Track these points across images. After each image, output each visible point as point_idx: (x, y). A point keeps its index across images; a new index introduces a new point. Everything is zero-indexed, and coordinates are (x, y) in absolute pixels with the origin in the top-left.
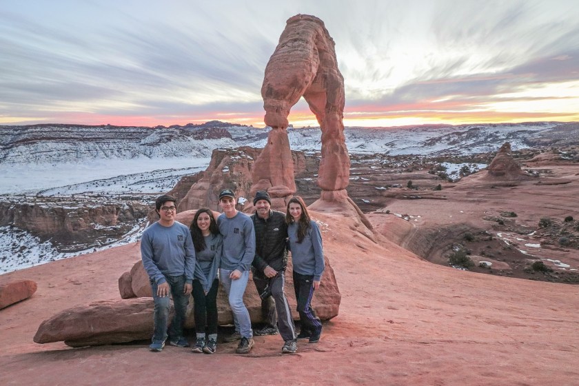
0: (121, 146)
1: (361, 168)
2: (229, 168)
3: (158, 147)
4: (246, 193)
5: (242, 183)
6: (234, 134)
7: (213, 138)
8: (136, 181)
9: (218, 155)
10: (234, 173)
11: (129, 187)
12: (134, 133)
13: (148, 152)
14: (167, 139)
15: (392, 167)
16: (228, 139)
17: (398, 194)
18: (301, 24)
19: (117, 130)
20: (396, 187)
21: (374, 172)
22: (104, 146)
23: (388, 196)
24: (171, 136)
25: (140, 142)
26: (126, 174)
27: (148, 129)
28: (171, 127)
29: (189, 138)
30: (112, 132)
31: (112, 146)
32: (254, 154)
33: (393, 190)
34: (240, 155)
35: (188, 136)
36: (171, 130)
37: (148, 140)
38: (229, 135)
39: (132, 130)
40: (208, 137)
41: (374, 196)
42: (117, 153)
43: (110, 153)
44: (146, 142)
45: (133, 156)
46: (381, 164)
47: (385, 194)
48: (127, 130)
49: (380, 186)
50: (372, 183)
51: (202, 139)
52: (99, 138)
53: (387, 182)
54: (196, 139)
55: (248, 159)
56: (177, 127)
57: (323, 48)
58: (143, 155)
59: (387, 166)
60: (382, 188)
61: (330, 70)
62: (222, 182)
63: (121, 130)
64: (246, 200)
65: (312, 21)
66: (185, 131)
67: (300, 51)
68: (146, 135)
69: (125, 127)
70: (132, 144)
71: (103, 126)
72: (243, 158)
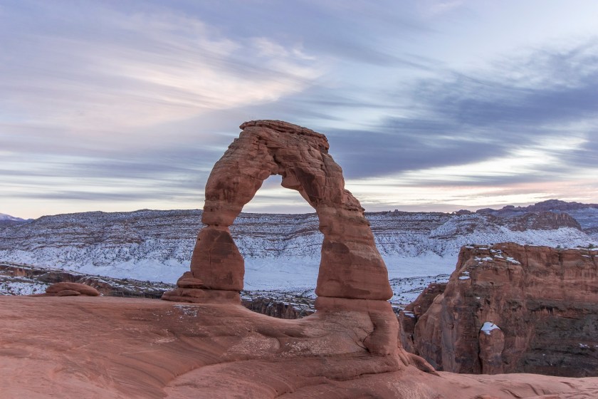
0: (404, 239)
3: (453, 241)
6: (587, 221)
7: (543, 228)
8: (413, 287)
11: (402, 295)
12: (422, 221)
13: (439, 248)
14: (468, 230)
16: (573, 230)
19: (400, 218)
22: (384, 239)
24: (473, 226)
25: (429, 233)
26: (402, 277)
27: (441, 215)
28: (478, 212)
29: (502, 228)
30: (396, 220)
31: (393, 239)
35: (500, 225)
37: (441, 230)
38: (573, 223)
39: (420, 218)
40: (535, 227)
42: (399, 248)
43: (390, 248)
44: (438, 233)
45: (419, 253)
48: (414, 218)
51: (524, 229)
52: (380, 229)
54: (513, 229)
58: (431, 252)
63: (406, 217)
68: (439, 223)
69: (411, 214)
70: (418, 237)
71: (384, 213)
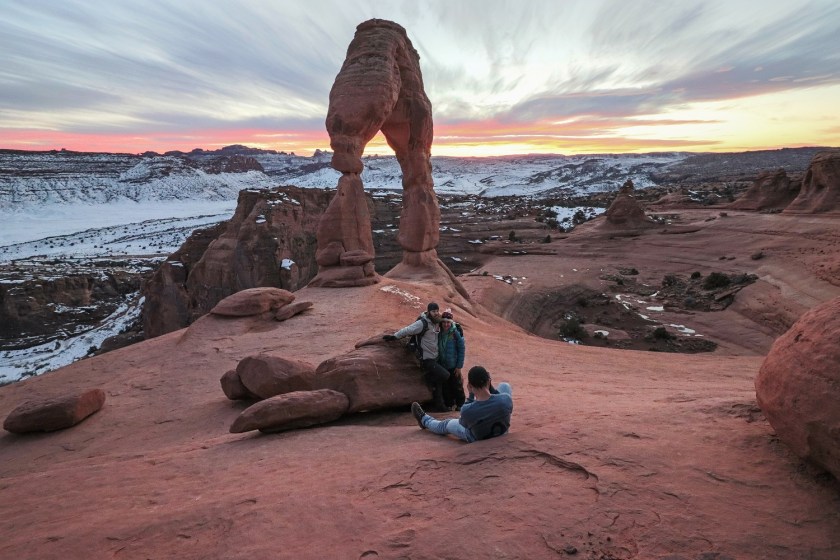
0: (87, 184)
1: (449, 215)
2: (266, 218)
3: (148, 185)
4: (292, 252)
5: (285, 238)
6: (267, 165)
7: (235, 172)
8: (117, 237)
9: (247, 199)
10: (274, 224)
11: (105, 246)
12: (107, 162)
13: (132, 193)
14: (162, 172)
15: (489, 213)
16: (259, 173)
17: (497, 249)
18: (376, 32)
19: (77, 159)
20: (495, 239)
21: (466, 221)
22: (59, 184)
23: (485, 252)
24: (169, 169)
25: (119, 177)
26: (100, 227)
27: (130, 156)
28: (167, 154)
29: (198, 171)
30: (71, 162)
31: (71, 184)
32: (302, 196)
33: (491, 244)
34: (281, 198)
35: (196, 168)
36: (167, 158)
37: (132, 173)
38: (259, 167)
39: (104, 159)
40: (228, 170)
41: (467, 252)
42: (81, 194)
43: (69, 195)
44: (129, 177)
45: (109, 198)
46: (476, 209)
47: (482, 249)
48: (96, 159)
49: (474, 240)
50: (464, 235)
51: (218, 173)
52: (50, 171)
53: (483, 233)
54: (208, 172)
55: (293, 204)
56: (177, 154)
57: (405, 65)
58: (124, 198)
59: (483, 211)
60: (477, 241)
61: (415, 95)
62: (256, 238)
63: (86, 158)
64: (292, 262)
65: (390, 28)
66: (190, 161)
67: (378, 70)
68: (128, 166)
69: (91, 154)
70: (105, 181)
71: (54, 152)
72: (286, 202)
